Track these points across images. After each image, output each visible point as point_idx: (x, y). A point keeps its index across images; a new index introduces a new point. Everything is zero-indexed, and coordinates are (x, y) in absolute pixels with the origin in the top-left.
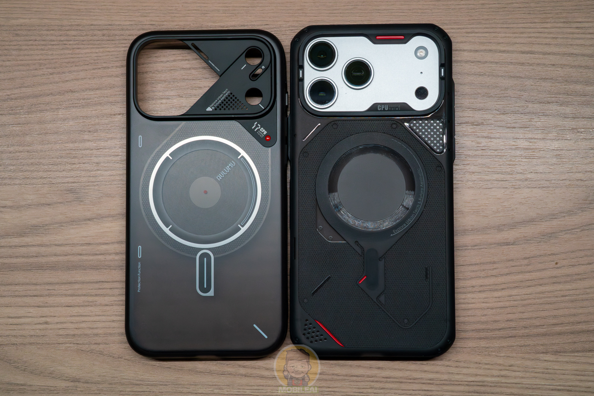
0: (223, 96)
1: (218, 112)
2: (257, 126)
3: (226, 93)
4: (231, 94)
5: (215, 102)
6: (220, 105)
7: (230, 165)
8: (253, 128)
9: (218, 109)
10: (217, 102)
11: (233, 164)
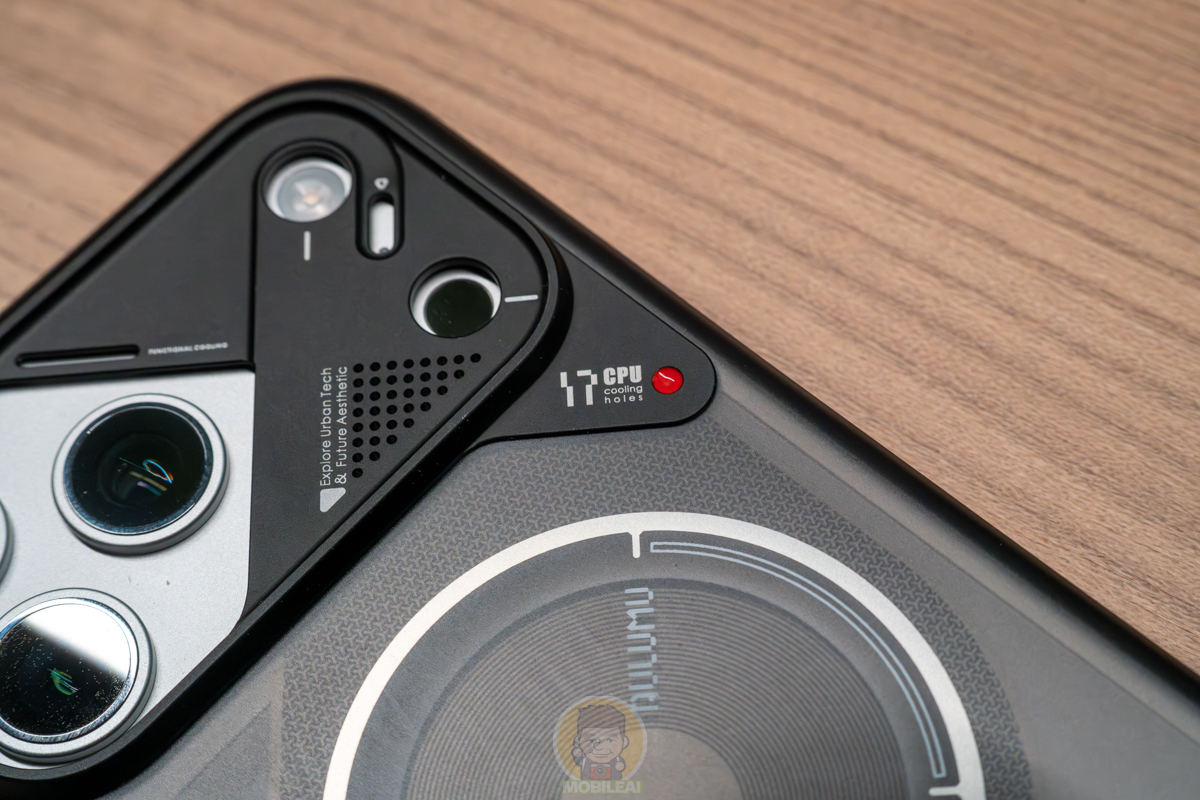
0: (335, 408)
1: (374, 471)
2: (579, 385)
3: (335, 383)
4: (358, 368)
5: (327, 456)
6: (357, 442)
7: (632, 614)
8: (570, 403)
9: (364, 465)
10: (335, 444)
11: (644, 596)
